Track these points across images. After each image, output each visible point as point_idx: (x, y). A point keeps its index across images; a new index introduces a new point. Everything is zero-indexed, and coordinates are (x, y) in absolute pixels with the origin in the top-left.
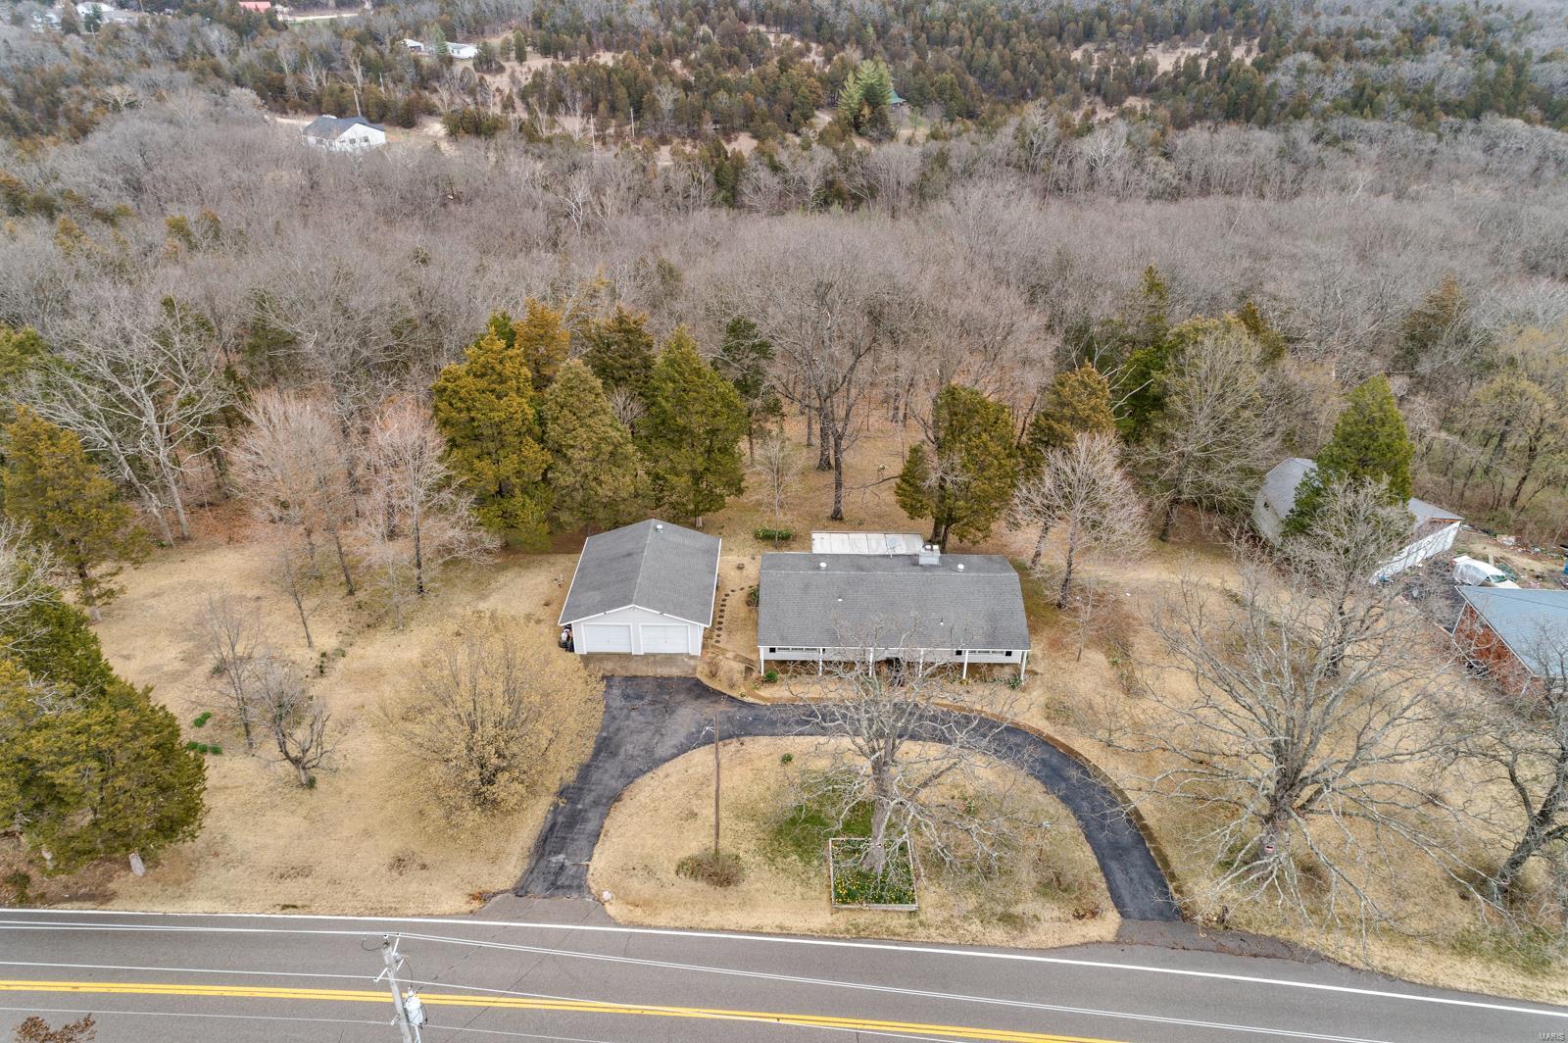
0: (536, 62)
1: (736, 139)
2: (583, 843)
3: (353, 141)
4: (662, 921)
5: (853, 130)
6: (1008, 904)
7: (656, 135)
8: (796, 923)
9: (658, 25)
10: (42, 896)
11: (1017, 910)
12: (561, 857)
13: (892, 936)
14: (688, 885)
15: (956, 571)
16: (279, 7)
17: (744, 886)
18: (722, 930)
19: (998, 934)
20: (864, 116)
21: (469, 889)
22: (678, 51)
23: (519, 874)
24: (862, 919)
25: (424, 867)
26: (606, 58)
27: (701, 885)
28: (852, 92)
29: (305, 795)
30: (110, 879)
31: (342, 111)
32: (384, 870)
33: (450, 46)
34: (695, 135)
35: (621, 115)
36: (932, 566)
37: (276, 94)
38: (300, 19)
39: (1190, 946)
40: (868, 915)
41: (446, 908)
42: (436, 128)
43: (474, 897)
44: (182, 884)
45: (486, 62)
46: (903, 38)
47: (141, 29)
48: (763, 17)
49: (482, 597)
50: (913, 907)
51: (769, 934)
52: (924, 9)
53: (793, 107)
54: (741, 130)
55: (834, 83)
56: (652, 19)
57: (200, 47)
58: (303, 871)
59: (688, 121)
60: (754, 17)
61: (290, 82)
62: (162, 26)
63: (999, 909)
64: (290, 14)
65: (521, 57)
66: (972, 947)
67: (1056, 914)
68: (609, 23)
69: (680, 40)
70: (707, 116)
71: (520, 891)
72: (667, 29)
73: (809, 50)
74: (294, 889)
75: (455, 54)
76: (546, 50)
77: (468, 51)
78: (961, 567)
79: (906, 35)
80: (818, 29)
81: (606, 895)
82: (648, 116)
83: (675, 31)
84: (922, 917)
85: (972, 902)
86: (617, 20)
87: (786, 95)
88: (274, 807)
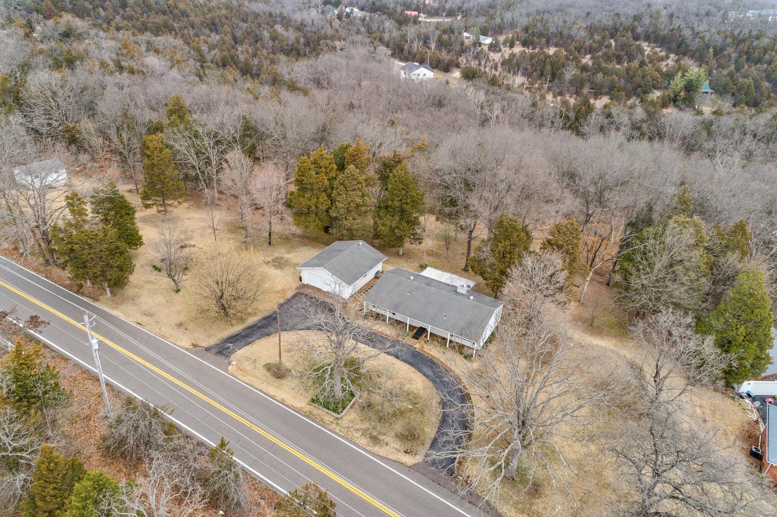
0: (518, 49)
1: (601, 98)
2: (243, 344)
3: (418, 75)
4: (244, 379)
5: (672, 103)
6: (380, 433)
7: (558, 90)
8: (290, 401)
9: (586, 37)
10: (83, 293)
11: (381, 437)
12: (231, 345)
13: (322, 422)
14: (263, 372)
15: (469, 299)
16: (421, 14)
17: (284, 381)
18: (261, 391)
19: (363, 441)
20: (680, 96)
21: (194, 342)
22: (591, 50)
23: (213, 344)
24: (315, 411)
25: (186, 329)
26: (552, 51)
27: (268, 374)
28: (678, 82)
29: (173, 294)
30: (101, 295)
31: (422, 62)
32: (174, 325)
33: (482, 37)
34: (577, 93)
35: (543, 79)
36: (462, 294)
37: (400, 52)
38: (428, 20)
39: (442, 484)
40: (320, 411)
41: (182, 344)
42: (457, 74)
43: (193, 345)
44: (116, 305)
45: (494, 47)
46: (730, 57)
47: (363, 20)
48: (649, 37)
49: (288, 253)
50: (338, 416)
51: (277, 401)
52: (753, 42)
53: (640, 86)
54: (606, 95)
55: (669, 76)
56: (583, 33)
57: (381, 28)
58: (150, 315)
59: (577, 86)
60: (643, 37)
61: (406, 47)
62: (371, 18)
63: (375, 434)
64: (425, 18)
65: (512, 46)
66: (351, 441)
67: (397, 447)
68: (561, 34)
69: (594, 45)
70: (588, 85)
71: (208, 349)
72: (589, 39)
73: (667, 57)
74: (144, 319)
75: (483, 42)
76: (525, 44)
77: (488, 41)
78: (472, 298)
79: (733, 55)
80: (679, 47)
81: (234, 363)
82: (556, 81)
83: (594, 41)
84: (340, 422)
85: (366, 425)
86: (565, 32)
87: (637, 79)
88: (161, 293)
